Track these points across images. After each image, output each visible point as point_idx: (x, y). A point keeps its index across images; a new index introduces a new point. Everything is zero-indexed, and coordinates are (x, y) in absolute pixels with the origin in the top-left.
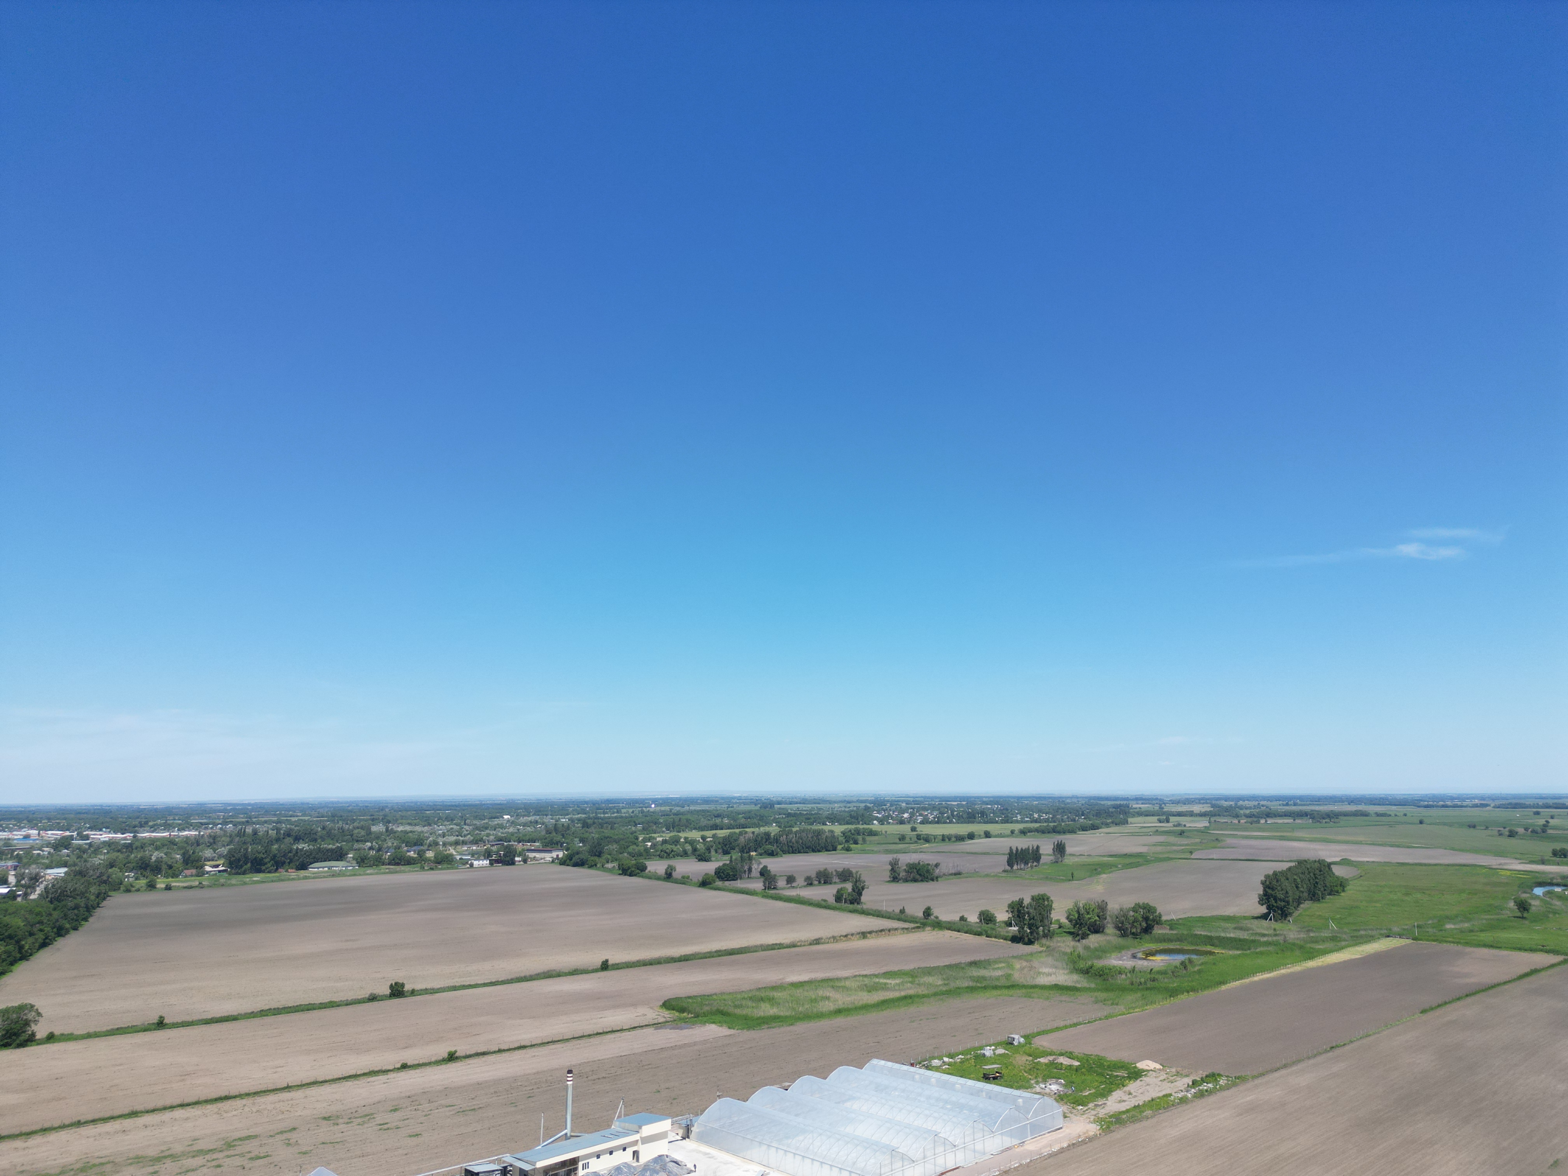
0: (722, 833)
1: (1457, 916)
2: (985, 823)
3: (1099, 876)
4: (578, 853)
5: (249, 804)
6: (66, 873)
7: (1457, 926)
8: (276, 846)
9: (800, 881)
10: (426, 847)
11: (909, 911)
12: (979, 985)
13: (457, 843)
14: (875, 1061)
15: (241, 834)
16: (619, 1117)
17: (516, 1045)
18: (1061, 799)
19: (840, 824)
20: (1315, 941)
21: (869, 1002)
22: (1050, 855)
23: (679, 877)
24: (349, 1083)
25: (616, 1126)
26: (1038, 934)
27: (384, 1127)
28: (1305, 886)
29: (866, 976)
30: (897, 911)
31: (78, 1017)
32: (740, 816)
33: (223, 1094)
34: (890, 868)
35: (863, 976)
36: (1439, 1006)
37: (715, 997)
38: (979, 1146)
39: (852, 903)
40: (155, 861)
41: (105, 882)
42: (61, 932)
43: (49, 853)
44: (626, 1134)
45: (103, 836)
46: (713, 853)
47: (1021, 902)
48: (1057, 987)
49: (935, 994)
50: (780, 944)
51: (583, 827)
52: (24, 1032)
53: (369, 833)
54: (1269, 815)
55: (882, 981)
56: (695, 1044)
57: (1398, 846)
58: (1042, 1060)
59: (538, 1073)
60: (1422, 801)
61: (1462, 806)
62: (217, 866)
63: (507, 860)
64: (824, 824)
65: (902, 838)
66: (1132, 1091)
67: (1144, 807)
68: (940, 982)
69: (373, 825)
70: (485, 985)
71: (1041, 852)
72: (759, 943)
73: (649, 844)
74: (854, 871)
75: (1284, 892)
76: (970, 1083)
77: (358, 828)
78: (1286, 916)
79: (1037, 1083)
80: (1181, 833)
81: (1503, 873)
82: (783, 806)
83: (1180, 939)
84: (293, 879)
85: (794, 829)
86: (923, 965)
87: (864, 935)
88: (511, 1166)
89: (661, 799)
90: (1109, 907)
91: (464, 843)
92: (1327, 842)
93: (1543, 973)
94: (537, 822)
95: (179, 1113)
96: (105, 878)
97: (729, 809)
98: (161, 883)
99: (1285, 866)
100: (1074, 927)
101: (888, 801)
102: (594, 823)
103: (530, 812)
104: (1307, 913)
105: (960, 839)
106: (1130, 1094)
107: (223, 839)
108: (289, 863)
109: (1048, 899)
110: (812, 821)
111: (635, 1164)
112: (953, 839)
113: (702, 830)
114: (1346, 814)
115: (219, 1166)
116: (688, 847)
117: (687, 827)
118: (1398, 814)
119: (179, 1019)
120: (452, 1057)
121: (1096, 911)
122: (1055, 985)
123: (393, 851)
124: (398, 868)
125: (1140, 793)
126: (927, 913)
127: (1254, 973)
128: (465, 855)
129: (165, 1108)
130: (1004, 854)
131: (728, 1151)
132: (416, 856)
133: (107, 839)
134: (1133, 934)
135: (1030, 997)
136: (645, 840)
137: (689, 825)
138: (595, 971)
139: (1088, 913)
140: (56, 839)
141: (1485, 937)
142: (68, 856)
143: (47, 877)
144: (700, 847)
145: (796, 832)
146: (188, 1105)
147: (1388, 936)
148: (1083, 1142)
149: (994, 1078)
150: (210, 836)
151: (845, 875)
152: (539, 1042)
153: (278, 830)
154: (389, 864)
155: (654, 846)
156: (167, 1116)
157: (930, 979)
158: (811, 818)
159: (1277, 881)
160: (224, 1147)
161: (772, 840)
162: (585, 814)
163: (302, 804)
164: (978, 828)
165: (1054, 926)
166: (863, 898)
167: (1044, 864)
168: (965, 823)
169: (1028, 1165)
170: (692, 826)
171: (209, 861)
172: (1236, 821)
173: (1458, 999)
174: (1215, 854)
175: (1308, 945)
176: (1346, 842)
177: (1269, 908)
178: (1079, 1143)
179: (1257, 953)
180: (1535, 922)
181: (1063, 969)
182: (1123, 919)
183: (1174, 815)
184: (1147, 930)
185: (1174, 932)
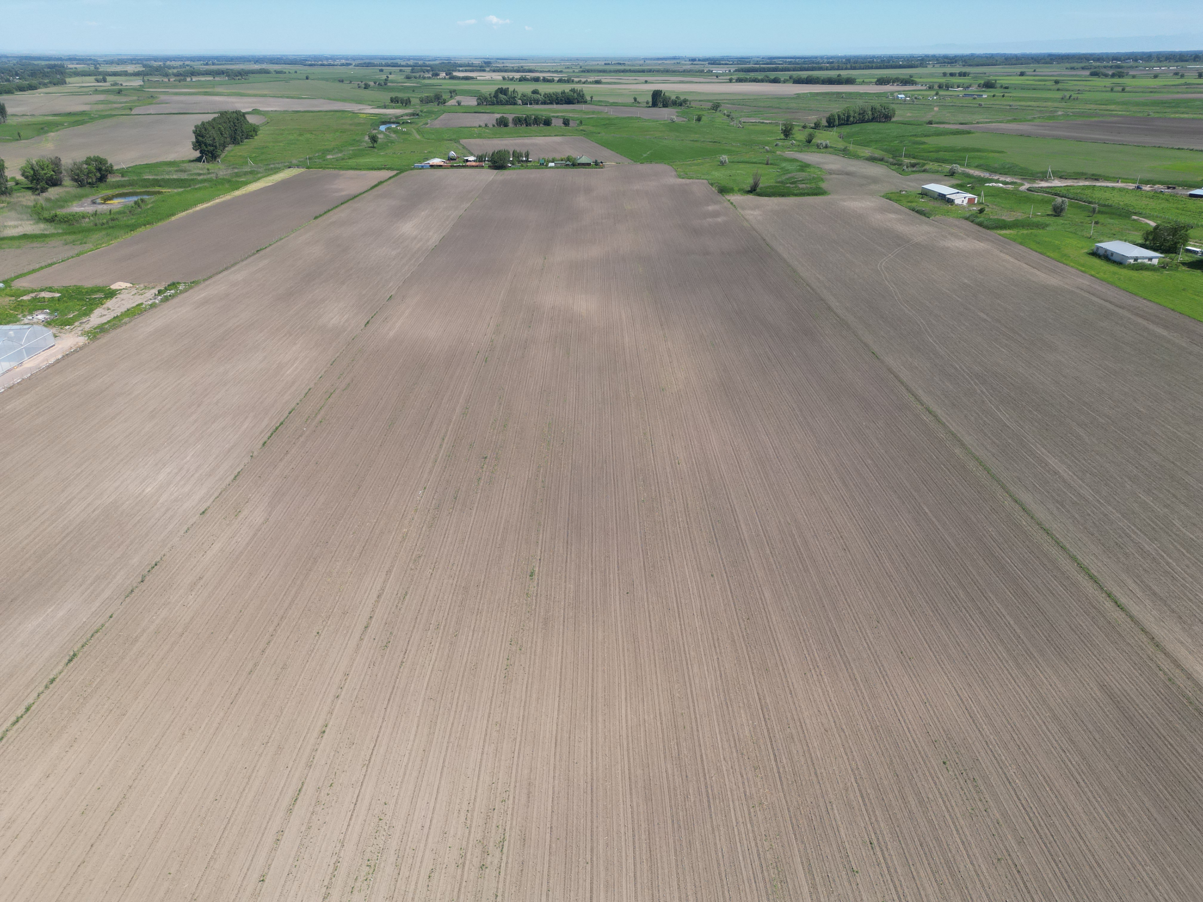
1: (334, 149)
3: (47, 135)
7: (334, 157)
20: (237, 175)
28: (227, 133)
36: (325, 213)
48: (27, 237)
54: (193, 74)
57: (292, 98)
58: (25, 298)
60: (306, 60)
61: (333, 65)
66: (110, 307)
67: (80, 67)
75: (211, 138)
78: (215, 158)
79: (24, 316)
80: (119, 92)
81: (361, 116)
83: (131, 184)
90: (63, 162)
92: (241, 96)
93: (385, 183)
99: (210, 117)
100: (32, 182)
104: (231, 154)
106: (109, 309)
114: (253, 72)
118: (291, 71)
121: (51, 166)
122: (24, 235)
134: (90, 183)
139: (43, 169)
141: (352, 162)
147: (290, 167)
148: (76, 351)
159: (206, 130)
165: (11, 184)
169: (29, 378)
172: (166, 80)
173: (337, 207)
174: (152, 109)
175: (234, 179)
176: (255, 96)
177: (201, 152)
178: (72, 354)
179: (196, 189)
180: (381, 149)
181: (28, 220)
182: (78, 171)
183: (110, 75)
184: (102, 179)
185: (126, 179)
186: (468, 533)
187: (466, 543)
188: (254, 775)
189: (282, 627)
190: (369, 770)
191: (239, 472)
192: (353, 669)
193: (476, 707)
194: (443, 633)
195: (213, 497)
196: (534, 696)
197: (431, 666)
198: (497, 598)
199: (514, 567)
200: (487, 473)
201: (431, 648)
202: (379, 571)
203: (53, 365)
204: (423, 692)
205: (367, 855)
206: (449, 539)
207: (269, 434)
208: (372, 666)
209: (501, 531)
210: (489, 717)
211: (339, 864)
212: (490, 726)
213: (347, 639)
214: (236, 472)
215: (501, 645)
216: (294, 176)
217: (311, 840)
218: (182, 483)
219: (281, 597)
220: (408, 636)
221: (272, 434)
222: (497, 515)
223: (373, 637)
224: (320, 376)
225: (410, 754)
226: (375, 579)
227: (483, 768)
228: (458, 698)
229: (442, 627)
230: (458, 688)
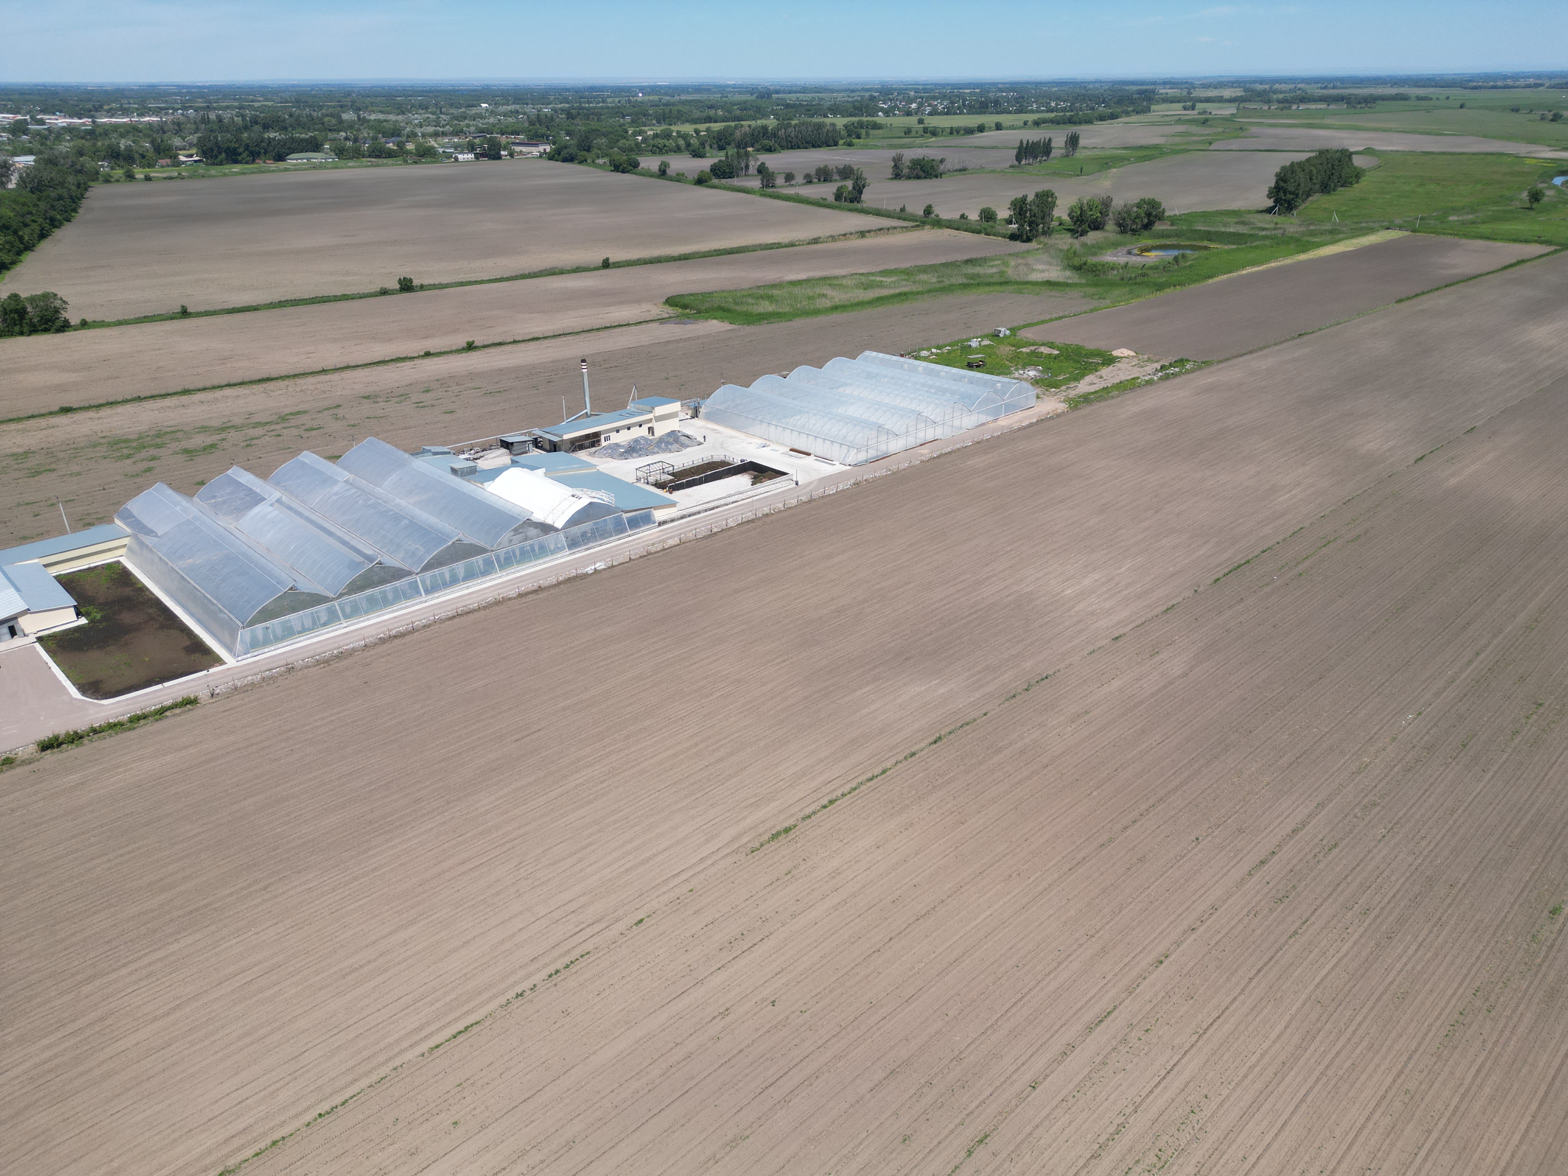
0: (716, 127)
1: (1464, 208)
2: (998, 113)
3: (1109, 171)
4: (566, 148)
5: (204, 87)
6: (35, 161)
7: (1460, 218)
8: (246, 135)
9: (799, 179)
10: (404, 139)
11: (910, 209)
12: (972, 282)
13: (436, 135)
14: (867, 353)
15: (205, 120)
16: (633, 399)
17: (530, 337)
18: (1082, 84)
19: (843, 116)
20: (1313, 234)
21: (865, 299)
22: (1061, 148)
23: (674, 175)
24: (379, 369)
25: (631, 407)
26: (1037, 231)
27: (420, 405)
28: (1319, 178)
29: (862, 274)
30: (898, 209)
31: (102, 305)
32: (735, 107)
33: (265, 376)
34: (893, 164)
35: (860, 274)
36: (1417, 295)
37: (715, 294)
38: (957, 423)
39: (852, 201)
40: (125, 150)
41: (80, 171)
42: (55, 224)
43: (9, 139)
44: (641, 414)
45: (60, 121)
46: (707, 148)
47: (1024, 198)
48: (1049, 284)
49: (929, 291)
50: (779, 243)
51: (568, 118)
52: (58, 318)
53: (341, 121)
54: (1303, 100)
55: (878, 279)
56: (698, 337)
57: (1429, 134)
58: (1024, 350)
59: (554, 361)
60: (1470, 81)
61: (1512, 87)
62: (191, 156)
63: (492, 153)
64: (826, 116)
65: (908, 132)
66: (1104, 375)
67: (1171, 92)
68: (934, 280)
69: (343, 112)
70: (491, 281)
71: (1052, 145)
72: (757, 242)
73: (640, 138)
74: (855, 168)
75: (1296, 184)
76: (955, 370)
77: (327, 115)
78: (1291, 209)
79: (1017, 370)
80: (1205, 122)
81: (1529, 161)
82: (781, 96)
83: (1178, 235)
84: (273, 171)
85: (793, 122)
86: (919, 263)
87: (862, 234)
88: (541, 437)
89: (648, 87)
90: (1114, 203)
91: (444, 134)
92: (1357, 130)
93: (1528, 264)
94: (517, 112)
95: (228, 392)
96: (78, 167)
97: (724, 99)
98: (139, 172)
99: (1303, 157)
100: (1075, 223)
101: (895, 89)
102: (579, 114)
103: (508, 100)
104: (1314, 206)
105: (969, 131)
106: (1101, 377)
107: (188, 126)
108: (265, 153)
109: (1052, 195)
110: (812, 112)
111: (651, 437)
112: (962, 132)
113: (695, 123)
114: (1384, 98)
115: (279, 435)
116: (681, 142)
117: (678, 119)
118: (1440, 97)
119: (202, 309)
120: (470, 347)
121: (1100, 207)
122: (1047, 281)
123: (371, 142)
124: (380, 161)
125: (1168, 76)
126: (928, 211)
127: (1243, 267)
128: (448, 148)
129: (214, 388)
130: (1013, 148)
131: (733, 428)
132: (396, 148)
133: (65, 124)
134: (1133, 230)
135: (1021, 293)
136: (635, 134)
137: (681, 117)
138: (596, 269)
139: (1091, 210)
140: (9, 123)
141: (1485, 229)
142: (30, 142)
143: (17, 165)
144: (694, 141)
145: (795, 126)
146: (235, 385)
147: (1388, 229)
148: (1052, 418)
149: (977, 366)
150: (174, 123)
151: (846, 172)
152: (551, 334)
153: (243, 116)
154: (370, 156)
155: (645, 140)
156: (218, 394)
157: (924, 277)
158: (812, 109)
159: (1292, 173)
160: (279, 420)
161: (769, 134)
162: (568, 103)
163: (262, 87)
164: (989, 119)
165: (1054, 224)
166: (864, 197)
167: (1055, 158)
168: (977, 113)
169: (998, 437)
170: (684, 118)
171: (181, 150)
172: (1266, 107)
173: (1437, 289)
174: (1235, 145)
175: (1305, 239)
176: (1375, 130)
177: (1276, 201)
178: (1047, 419)
179: (1251, 247)
180: (1541, 212)
181: (1057, 265)
182: (1125, 215)
183: (1201, 102)
184: (1147, 226)
185: (1174, 228)
186: (1466, 804)
187: (1456, 816)
188: (1066, 963)
189: (1156, 811)
190: (1201, 1043)
191: (1173, 606)
192: (1226, 906)
193: (1384, 1050)
194: (1370, 924)
195: (1134, 625)
196: (1487, 1090)
197: (1335, 960)
198: (1478, 917)
199: (1525, 886)
200: (1534, 729)
201: (1344, 935)
202: (1307, 799)
203: (1024, 428)
204: (1311, 987)
205: (1161, 1144)
206: (1431, 800)
207: (1227, 570)
208: (1251, 916)
209: (1524, 822)
210: (1398, 1076)
211: (1123, 1130)
212: (1394, 1090)
213: (1231, 864)
214: (1171, 604)
215: (1458, 988)
216: (1391, 240)
217: (1102, 1079)
218: (1107, 596)
219: (1169, 774)
220: (1318, 903)
221: (1230, 572)
222: (1526, 797)
223: (1267, 879)
224: (1322, 514)
225: (1262, 1056)
226: (1298, 806)
227: (1361, 1139)
228: (1360, 1024)
229: (1372, 916)
230: (1365, 1010)
